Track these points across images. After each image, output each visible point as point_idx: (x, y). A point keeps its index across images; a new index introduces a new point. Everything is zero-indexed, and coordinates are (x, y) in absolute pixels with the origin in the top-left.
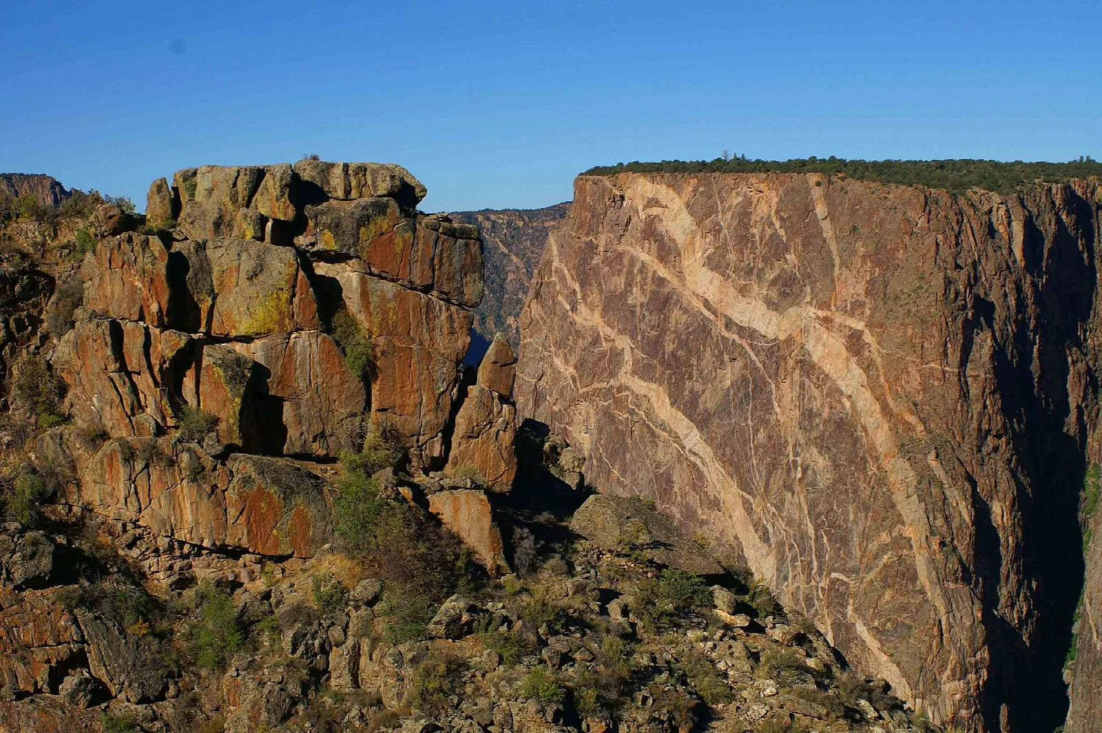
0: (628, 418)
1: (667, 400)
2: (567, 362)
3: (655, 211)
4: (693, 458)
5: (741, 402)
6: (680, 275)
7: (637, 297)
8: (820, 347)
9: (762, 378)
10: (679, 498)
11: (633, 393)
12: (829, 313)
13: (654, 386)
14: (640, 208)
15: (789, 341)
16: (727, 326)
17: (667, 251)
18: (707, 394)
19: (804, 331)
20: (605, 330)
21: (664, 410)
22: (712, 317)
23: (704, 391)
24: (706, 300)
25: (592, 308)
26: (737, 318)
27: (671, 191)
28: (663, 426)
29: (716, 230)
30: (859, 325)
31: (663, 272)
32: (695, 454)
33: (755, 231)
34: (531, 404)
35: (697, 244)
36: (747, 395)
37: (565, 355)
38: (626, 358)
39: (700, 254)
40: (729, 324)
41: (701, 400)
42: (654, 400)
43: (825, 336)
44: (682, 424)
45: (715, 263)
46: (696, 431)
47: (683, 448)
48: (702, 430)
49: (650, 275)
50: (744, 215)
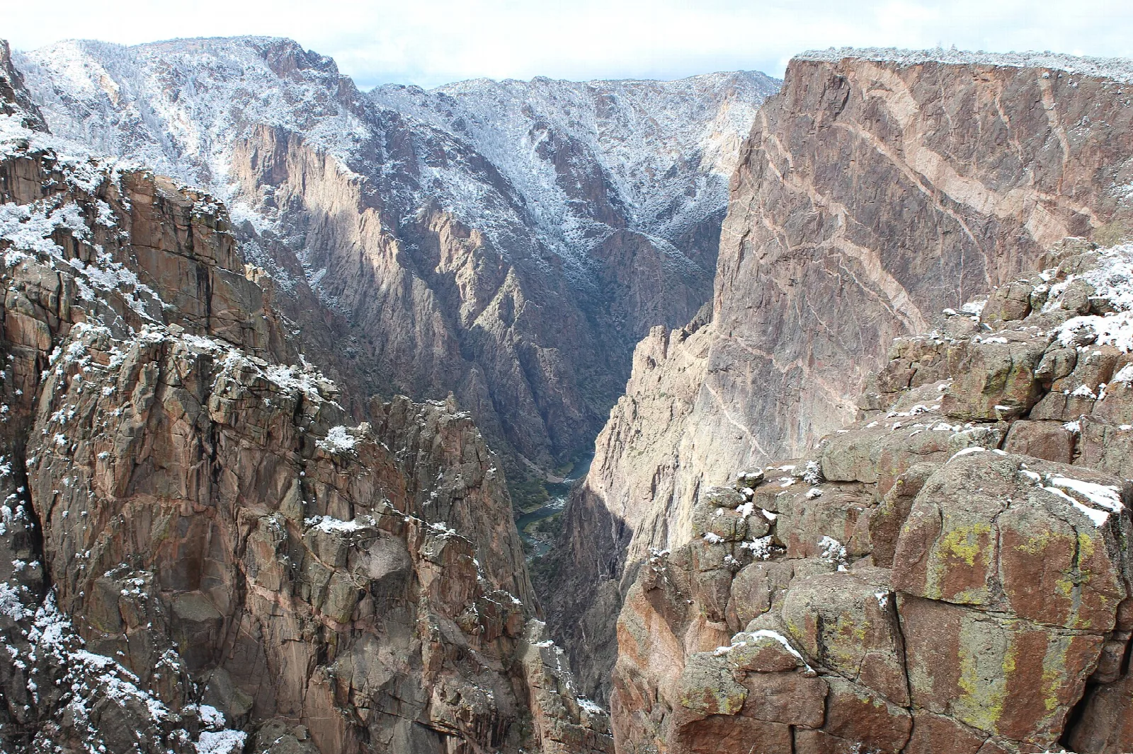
0: (837, 277)
1: (879, 263)
2: (775, 222)
3: (877, 93)
4: (900, 317)
5: (952, 271)
6: (899, 152)
7: (854, 169)
8: (1041, 228)
9: (975, 251)
10: (883, 351)
11: (844, 254)
12: (1054, 197)
13: (866, 250)
14: (864, 90)
15: (1009, 220)
16: (942, 201)
17: (888, 130)
18: (918, 261)
19: (1025, 212)
20: (815, 197)
21: (875, 272)
22: (928, 193)
23: (914, 259)
24: (924, 177)
25: (803, 175)
26: (952, 194)
27: (896, 75)
28: (873, 286)
29: (939, 114)
30: (1085, 211)
31: (882, 149)
32: (904, 314)
33: (977, 117)
34: (737, 255)
35: (919, 125)
36: (958, 264)
37: (774, 216)
38: (840, 223)
39: (920, 135)
40: (944, 200)
41: (911, 266)
42: (865, 263)
43: (1047, 218)
44: (891, 286)
45: (935, 143)
46: (904, 293)
47: (892, 307)
48: (910, 292)
49: (869, 151)
50: (967, 101)
